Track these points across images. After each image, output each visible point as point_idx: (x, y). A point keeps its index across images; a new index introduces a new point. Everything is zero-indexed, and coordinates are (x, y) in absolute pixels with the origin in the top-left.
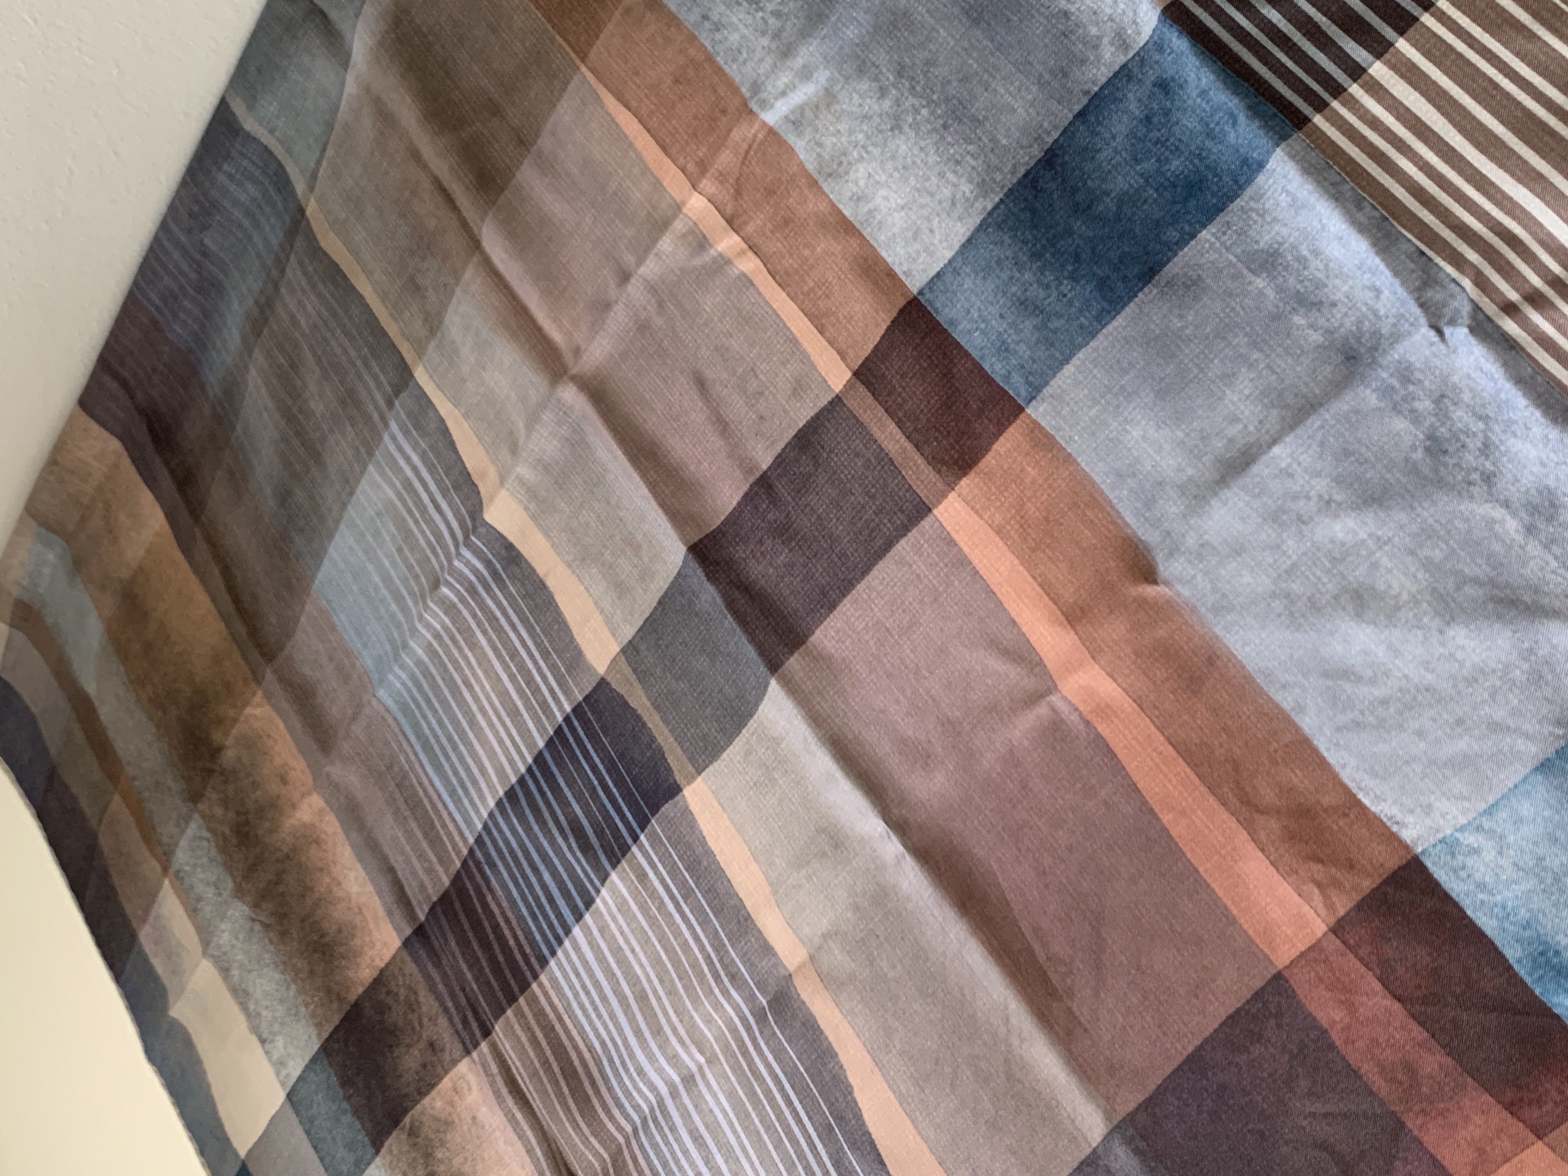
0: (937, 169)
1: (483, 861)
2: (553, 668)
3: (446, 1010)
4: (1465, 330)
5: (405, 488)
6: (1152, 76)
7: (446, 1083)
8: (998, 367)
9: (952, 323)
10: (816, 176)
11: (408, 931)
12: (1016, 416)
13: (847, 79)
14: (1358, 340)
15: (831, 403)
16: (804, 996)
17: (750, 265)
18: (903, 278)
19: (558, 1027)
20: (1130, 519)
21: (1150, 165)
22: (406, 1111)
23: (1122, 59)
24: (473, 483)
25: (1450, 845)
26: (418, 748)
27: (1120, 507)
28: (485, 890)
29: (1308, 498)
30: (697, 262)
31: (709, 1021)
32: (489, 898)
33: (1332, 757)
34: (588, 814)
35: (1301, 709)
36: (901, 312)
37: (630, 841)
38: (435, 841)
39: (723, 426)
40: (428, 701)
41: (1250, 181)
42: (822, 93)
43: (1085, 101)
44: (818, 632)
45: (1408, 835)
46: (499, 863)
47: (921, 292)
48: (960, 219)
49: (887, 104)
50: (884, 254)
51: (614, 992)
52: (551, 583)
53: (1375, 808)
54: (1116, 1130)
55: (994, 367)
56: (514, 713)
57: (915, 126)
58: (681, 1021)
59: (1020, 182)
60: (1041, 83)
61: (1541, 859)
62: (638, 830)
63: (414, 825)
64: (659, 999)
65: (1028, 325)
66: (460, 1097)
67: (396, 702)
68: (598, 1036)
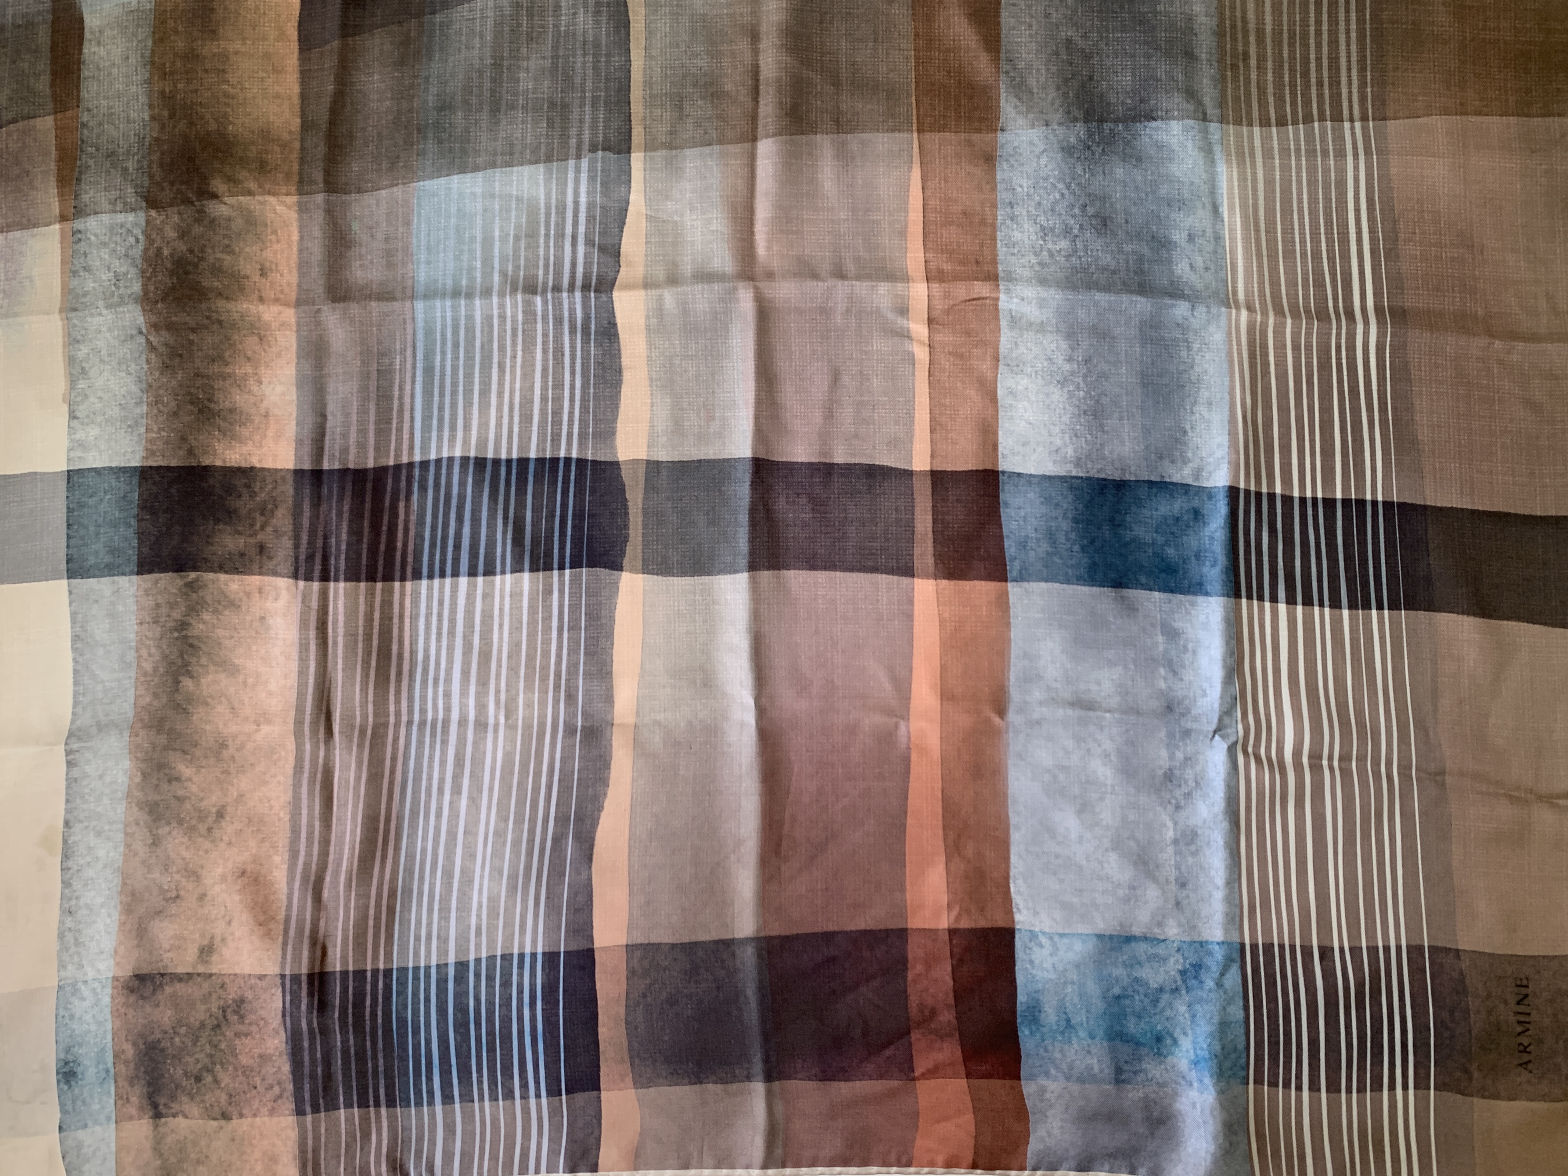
0: (1063, 427)
1: (417, 478)
2: (583, 422)
3: (297, 537)
4: (1226, 746)
5: (557, 207)
6: (1196, 503)
7: (255, 580)
8: (1013, 550)
9: (1007, 505)
10: (1001, 357)
11: (307, 466)
12: (1000, 581)
13: (1058, 331)
14: (1179, 704)
15: (905, 471)
16: (615, 743)
17: (921, 354)
18: (1000, 456)
19: (396, 620)
20: (1012, 678)
21: (1160, 540)
22: (195, 569)
23: (1190, 481)
24: (619, 262)
25: (1033, 936)
26: (420, 366)
27: (1012, 669)
28: (402, 496)
29: (1099, 745)
30: (891, 316)
31: (529, 705)
32: (402, 505)
33: (1013, 859)
34: (535, 523)
35: (1018, 828)
36: (985, 471)
37: (556, 565)
38: (382, 432)
39: (829, 415)
40: (456, 346)
41: (1195, 594)
42: (1039, 321)
43: (1158, 480)
44: (792, 572)
45: (1018, 917)
46: (430, 492)
47: (1003, 472)
48: (1055, 462)
49: (1067, 367)
50: (1000, 433)
51: (464, 637)
52: (627, 375)
53: (1014, 895)
54: (756, 940)
55: (1010, 548)
56: (527, 419)
57: (1071, 395)
58: (507, 691)
59: (1098, 479)
60: (1147, 447)
61: (1066, 970)
62: (567, 565)
63: (372, 406)
64: (499, 666)
65: (1045, 547)
66: (261, 597)
67: (426, 322)
68: (426, 650)
